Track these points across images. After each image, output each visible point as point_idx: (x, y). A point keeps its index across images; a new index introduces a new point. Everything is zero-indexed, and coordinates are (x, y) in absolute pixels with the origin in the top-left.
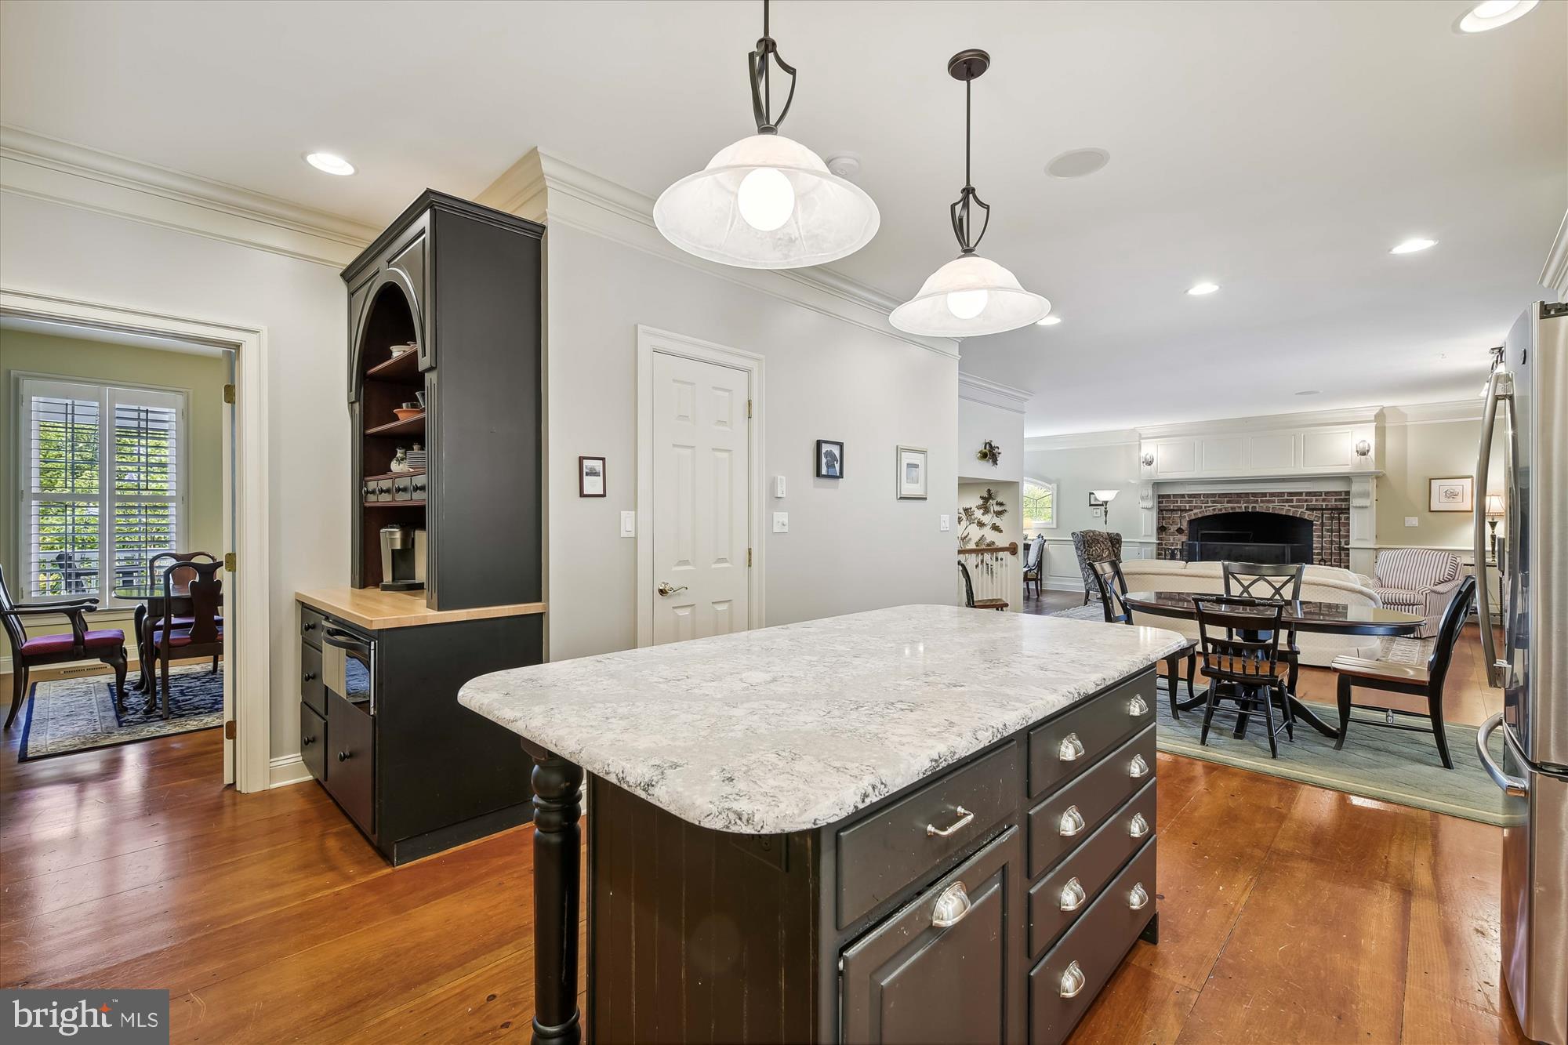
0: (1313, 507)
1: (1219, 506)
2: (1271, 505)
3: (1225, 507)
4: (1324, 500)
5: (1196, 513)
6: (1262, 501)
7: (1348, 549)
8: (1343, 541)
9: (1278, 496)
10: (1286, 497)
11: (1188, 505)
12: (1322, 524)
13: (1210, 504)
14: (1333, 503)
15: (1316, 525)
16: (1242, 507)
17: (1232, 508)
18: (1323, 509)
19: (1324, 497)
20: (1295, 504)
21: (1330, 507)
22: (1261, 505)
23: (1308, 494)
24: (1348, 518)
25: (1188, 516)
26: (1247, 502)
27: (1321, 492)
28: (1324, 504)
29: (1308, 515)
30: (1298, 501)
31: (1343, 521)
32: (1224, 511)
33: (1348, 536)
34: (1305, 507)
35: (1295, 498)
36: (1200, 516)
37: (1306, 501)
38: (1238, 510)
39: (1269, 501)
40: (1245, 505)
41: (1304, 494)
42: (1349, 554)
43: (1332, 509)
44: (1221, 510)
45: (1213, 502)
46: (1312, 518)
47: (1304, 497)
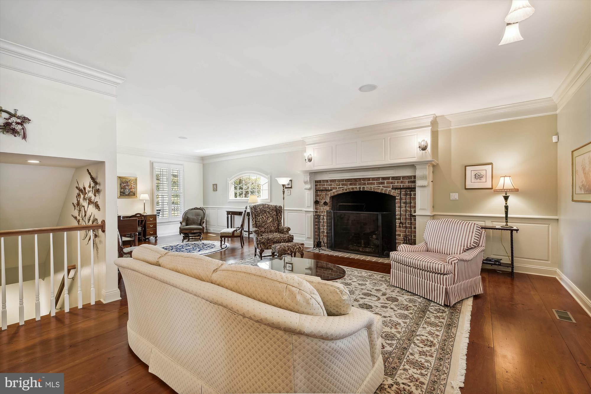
0: (396, 187)
1: (345, 187)
2: (372, 186)
3: (349, 188)
4: (402, 182)
5: (334, 192)
6: (368, 184)
7: (415, 216)
8: (413, 210)
9: (376, 180)
10: (381, 181)
11: (330, 187)
12: (401, 199)
13: (341, 186)
14: (407, 184)
15: (398, 199)
16: (357, 188)
17: (353, 188)
18: (401, 189)
19: (401, 180)
20: (385, 185)
21: (405, 187)
22: (367, 186)
23: (393, 178)
24: (415, 195)
25: (330, 194)
26: (360, 184)
27: (400, 177)
28: (402, 185)
29: (393, 193)
30: (388, 183)
31: (413, 196)
32: (348, 191)
33: (415, 207)
34: (391, 187)
35: (385, 181)
36: (336, 194)
37: (392, 183)
38: (355, 190)
39: (371, 184)
40: (359, 186)
41: (391, 178)
42: (416, 218)
43: (406, 188)
44: (346, 190)
45: (343, 185)
46: (395, 195)
47: (391, 181)
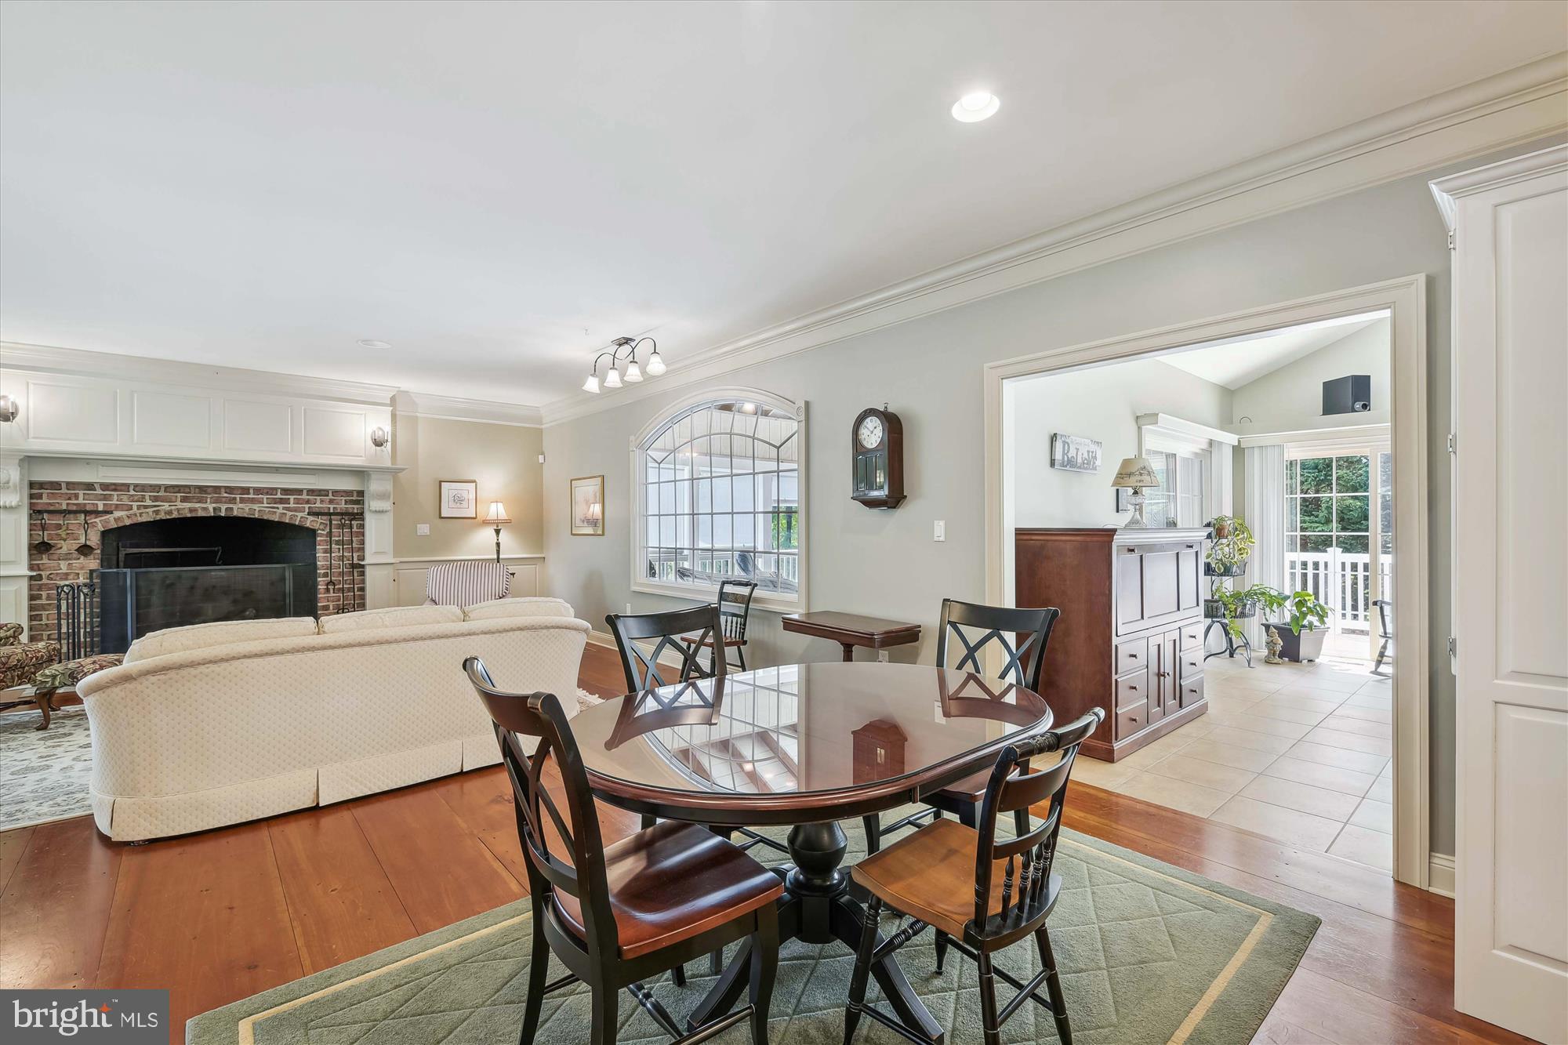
0: (317, 510)
1: (165, 506)
2: (256, 507)
3: (179, 508)
4: (331, 502)
5: (119, 518)
6: (242, 501)
7: (362, 566)
8: (356, 555)
9: (267, 493)
10: (279, 496)
11: (99, 503)
12: (330, 534)
13: (148, 503)
14: (343, 506)
15: (322, 535)
16: (208, 508)
17: (192, 510)
18: (330, 514)
19: (331, 497)
20: (292, 505)
21: (339, 511)
22: (241, 505)
23: (311, 492)
24: (362, 526)
25: (104, 522)
26: (219, 501)
27: (328, 491)
28: (332, 506)
29: (310, 522)
30: (297, 501)
31: (355, 529)
32: (176, 515)
33: (362, 550)
34: (307, 511)
35: (292, 498)
36: (126, 522)
37: (308, 502)
38: (202, 514)
39: (253, 501)
40: (214, 505)
41: (305, 492)
42: (364, 571)
43: (341, 514)
44: (168, 513)
45: (155, 499)
46: (316, 526)
47: (305, 496)
